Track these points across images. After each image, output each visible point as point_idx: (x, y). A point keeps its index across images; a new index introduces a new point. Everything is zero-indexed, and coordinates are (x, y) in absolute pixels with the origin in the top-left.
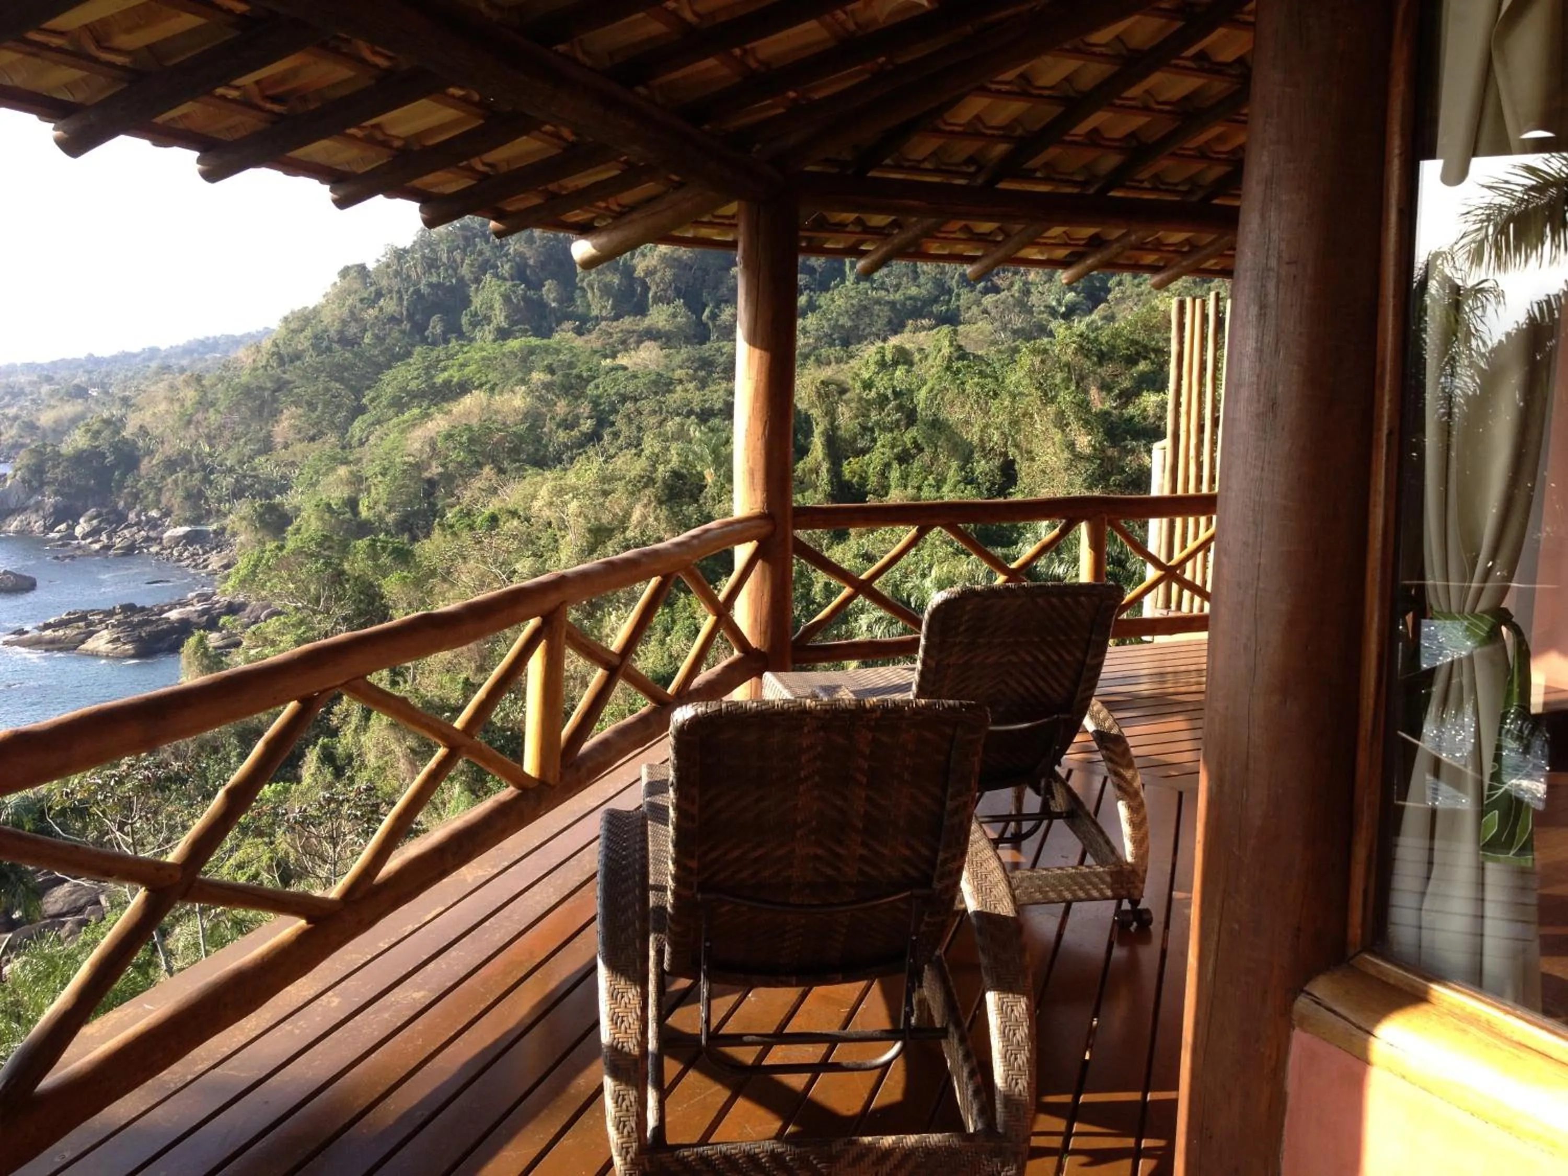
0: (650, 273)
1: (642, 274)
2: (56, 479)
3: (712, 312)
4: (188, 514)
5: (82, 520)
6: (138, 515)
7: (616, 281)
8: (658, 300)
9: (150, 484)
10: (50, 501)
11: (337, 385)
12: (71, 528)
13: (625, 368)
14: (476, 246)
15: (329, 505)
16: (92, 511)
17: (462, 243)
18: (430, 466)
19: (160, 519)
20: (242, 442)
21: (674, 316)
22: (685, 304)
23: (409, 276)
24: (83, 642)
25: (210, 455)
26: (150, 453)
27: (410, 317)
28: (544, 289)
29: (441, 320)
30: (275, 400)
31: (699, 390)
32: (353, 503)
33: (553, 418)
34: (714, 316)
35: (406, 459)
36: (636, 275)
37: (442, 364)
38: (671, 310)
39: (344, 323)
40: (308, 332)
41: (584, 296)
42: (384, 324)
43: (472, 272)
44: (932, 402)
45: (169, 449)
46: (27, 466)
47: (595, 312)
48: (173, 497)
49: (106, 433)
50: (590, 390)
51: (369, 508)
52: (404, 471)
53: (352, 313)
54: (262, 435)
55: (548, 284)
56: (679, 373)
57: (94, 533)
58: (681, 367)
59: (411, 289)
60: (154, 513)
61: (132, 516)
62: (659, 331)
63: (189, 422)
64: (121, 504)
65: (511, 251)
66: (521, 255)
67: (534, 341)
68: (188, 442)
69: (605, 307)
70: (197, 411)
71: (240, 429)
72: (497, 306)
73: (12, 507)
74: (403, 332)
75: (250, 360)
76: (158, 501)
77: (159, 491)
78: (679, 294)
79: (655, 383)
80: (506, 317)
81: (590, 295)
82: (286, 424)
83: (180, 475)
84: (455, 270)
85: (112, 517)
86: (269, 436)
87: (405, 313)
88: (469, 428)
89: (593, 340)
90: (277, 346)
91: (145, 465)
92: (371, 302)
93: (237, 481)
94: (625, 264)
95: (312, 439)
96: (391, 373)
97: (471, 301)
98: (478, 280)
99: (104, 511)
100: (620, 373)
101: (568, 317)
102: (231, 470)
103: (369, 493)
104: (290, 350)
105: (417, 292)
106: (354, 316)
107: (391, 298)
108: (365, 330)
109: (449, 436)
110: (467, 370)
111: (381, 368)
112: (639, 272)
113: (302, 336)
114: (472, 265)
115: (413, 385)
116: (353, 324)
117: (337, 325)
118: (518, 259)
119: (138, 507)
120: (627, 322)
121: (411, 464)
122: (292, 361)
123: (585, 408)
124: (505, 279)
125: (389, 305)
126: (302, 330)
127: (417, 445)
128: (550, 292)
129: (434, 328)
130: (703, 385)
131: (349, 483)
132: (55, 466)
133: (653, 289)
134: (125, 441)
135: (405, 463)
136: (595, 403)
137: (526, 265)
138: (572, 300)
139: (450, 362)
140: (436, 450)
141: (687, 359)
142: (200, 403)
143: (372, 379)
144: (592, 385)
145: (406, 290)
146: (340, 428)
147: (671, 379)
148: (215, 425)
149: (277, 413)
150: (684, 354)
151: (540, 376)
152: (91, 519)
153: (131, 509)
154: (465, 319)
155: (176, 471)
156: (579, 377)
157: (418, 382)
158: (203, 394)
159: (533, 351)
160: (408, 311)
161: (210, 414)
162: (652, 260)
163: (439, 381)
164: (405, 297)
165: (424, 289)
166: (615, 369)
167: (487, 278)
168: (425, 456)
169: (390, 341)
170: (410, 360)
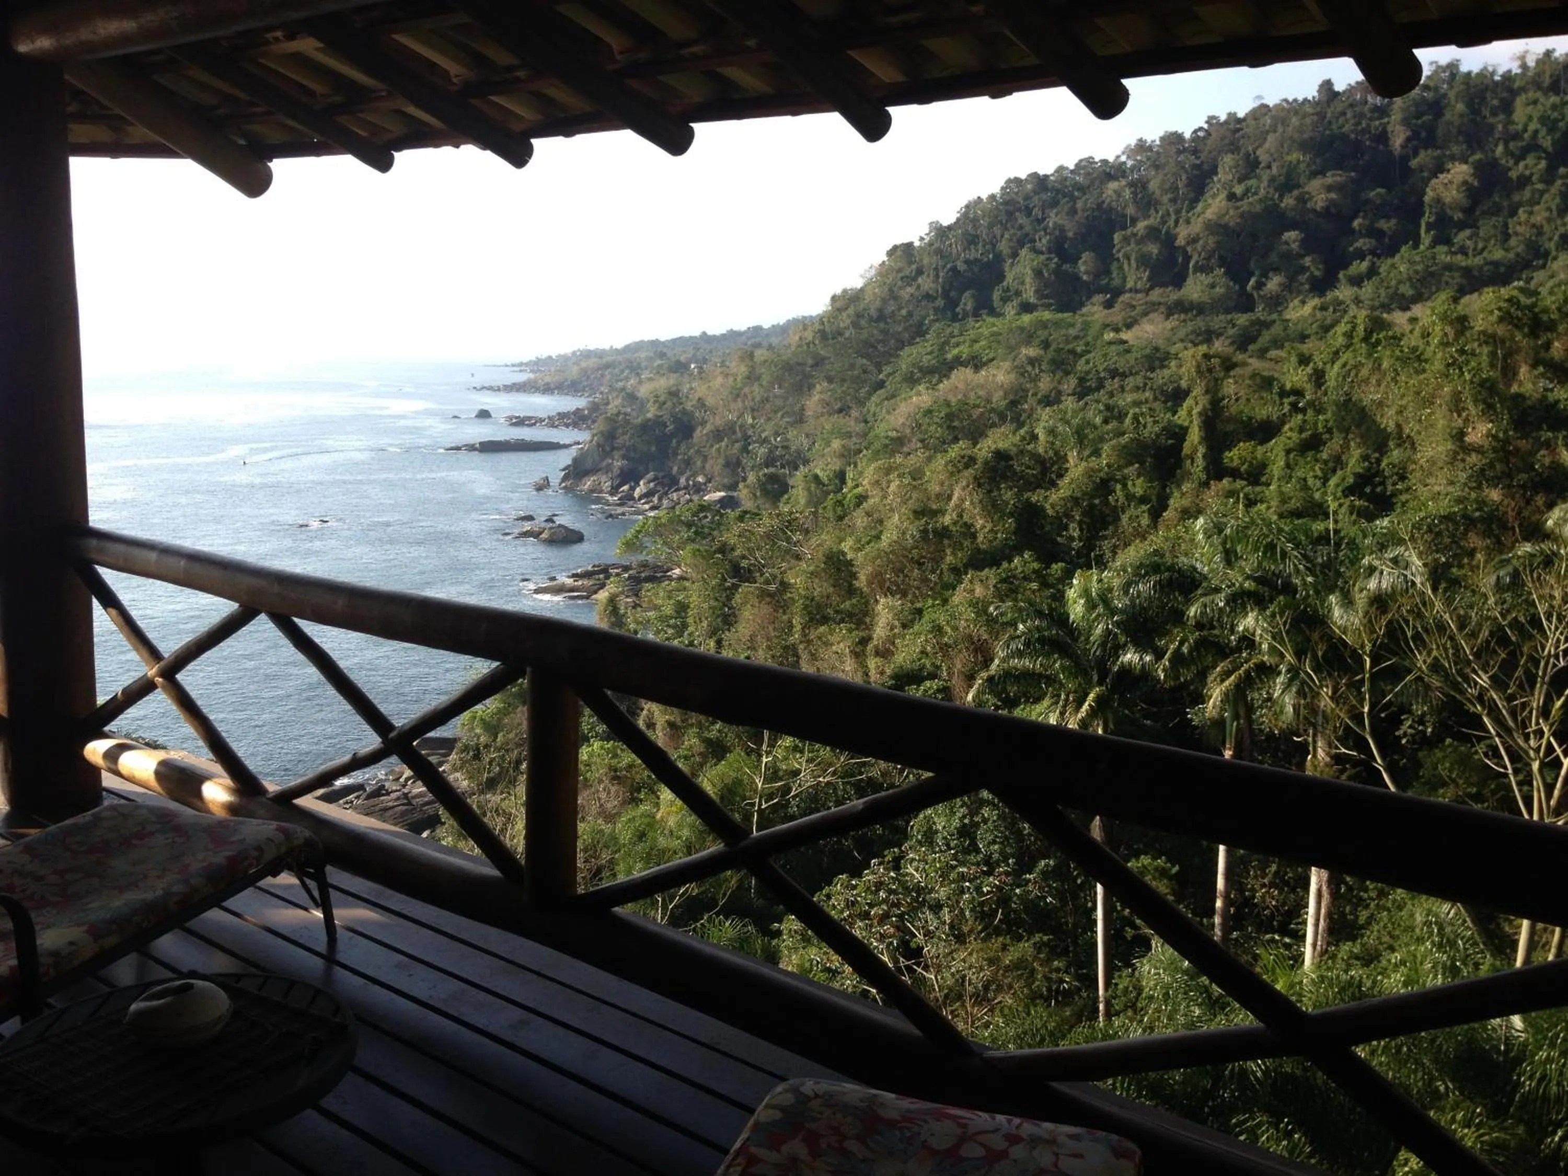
0: (1193, 240)
1: (1183, 243)
2: (624, 446)
3: (1257, 282)
4: (726, 480)
5: (641, 483)
6: (687, 480)
7: (1155, 251)
8: (1199, 269)
9: (698, 452)
10: (618, 464)
11: (865, 361)
12: (633, 489)
13: (1126, 342)
14: (1016, 219)
15: (816, 477)
16: (651, 475)
17: (1004, 218)
18: (910, 441)
19: (705, 484)
20: (779, 415)
21: (1213, 286)
22: (1226, 273)
23: (950, 254)
24: (595, 592)
25: (753, 426)
26: (704, 423)
27: (946, 294)
28: (1080, 262)
29: (973, 296)
30: (811, 376)
33: (1035, 394)
34: (1260, 285)
35: (890, 433)
36: (1177, 243)
37: (953, 341)
38: (1210, 279)
39: (884, 301)
40: (851, 311)
41: (1121, 268)
42: (919, 301)
43: (1011, 247)
44: (1344, 378)
45: (716, 421)
46: (602, 433)
47: (1130, 283)
48: (715, 466)
49: (669, 404)
50: (1081, 366)
53: (891, 290)
54: (797, 408)
55: (1086, 256)
57: (648, 495)
58: (1183, 341)
59: (949, 266)
60: (700, 479)
61: (683, 481)
62: (1191, 303)
63: (738, 396)
64: (675, 469)
65: (1051, 225)
66: (1062, 229)
67: (1047, 315)
68: (736, 414)
69: (1140, 278)
70: (745, 385)
71: (779, 402)
72: (1028, 280)
73: (588, 467)
74: (936, 310)
75: (797, 338)
76: (703, 468)
77: (705, 459)
78: (1222, 262)
79: (1149, 357)
80: (1036, 292)
81: (1126, 266)
82: (816, 398)
83: (723, 444)
84: (994, 246)
85: (666, 481)
86: (803, 409)
87: (940, 290)
88: (948, 404)
89: (1117, 315)
90: (823, 324)
91: (698, 433)
92: (910, 280)
93: (770, 451)
94: (1167, 232)
95: (840, 411)
96: (908, 350)
97: (1004, 277)
98: (1015, 255)
99: (661, 474)
100: (1113, 348)
101: (1102, 290)
102: (765, 441)
103: (855, 466)
104: (833, 327)
105: (954, 269)
106: (893, 295)
107: (928, 276)
108: (900, 309)
109: (929, 412)
110: (977, 346)
111: (901, 345)
112: (1180, 241)
113: (844, 314)
114: (1011, 240)
115: (926, 360)
116: (892, 302)
117: (878, 303)
118: (1057, 233)
119: (688, 473)
120: (1156, 295)
121: (892, 439)
122: (834, 338)
123: (1070, 384)
124: (1042, 253)
125: (926, 283)
126: (847, 309)
127: (901, 420)
128: (1085, 265)
129: (965, 304)
131: (842, 456)
132: (624, 433)
133: (1195, 258)
134: (684, 412)
135: (887, 437)
136: (1082, 380)
137: (1066, 238)
138: (1108, 272)
139: (961, 339)
140: (919, 426)
141: (1193, 332)
142: (749, 378)
143: (891, 355)
144: (1083, 360)
145: (944, 267)
146: (861, 403)
147: (1168, 353)
148: (758, 399)
149: (811, 387)
150: (1190, 326)
151: (1031, 351)
152: (649, 482)
153: (682, 473)
154: (996, 295)
155: (722, 440)
156: (1073, 352)
157: (929, 357)
158: (752, 369)
159: (1044, 325)
160: (943, 287)
161: (756, 388)
162: (1196, 227)
163: (949, 356)
164: (941, 274)
165: (961, 266)
166: (1110, 343)
167: (1023, 252)
168: (908, 431)
169: (916, 318)
170: (928, 336)
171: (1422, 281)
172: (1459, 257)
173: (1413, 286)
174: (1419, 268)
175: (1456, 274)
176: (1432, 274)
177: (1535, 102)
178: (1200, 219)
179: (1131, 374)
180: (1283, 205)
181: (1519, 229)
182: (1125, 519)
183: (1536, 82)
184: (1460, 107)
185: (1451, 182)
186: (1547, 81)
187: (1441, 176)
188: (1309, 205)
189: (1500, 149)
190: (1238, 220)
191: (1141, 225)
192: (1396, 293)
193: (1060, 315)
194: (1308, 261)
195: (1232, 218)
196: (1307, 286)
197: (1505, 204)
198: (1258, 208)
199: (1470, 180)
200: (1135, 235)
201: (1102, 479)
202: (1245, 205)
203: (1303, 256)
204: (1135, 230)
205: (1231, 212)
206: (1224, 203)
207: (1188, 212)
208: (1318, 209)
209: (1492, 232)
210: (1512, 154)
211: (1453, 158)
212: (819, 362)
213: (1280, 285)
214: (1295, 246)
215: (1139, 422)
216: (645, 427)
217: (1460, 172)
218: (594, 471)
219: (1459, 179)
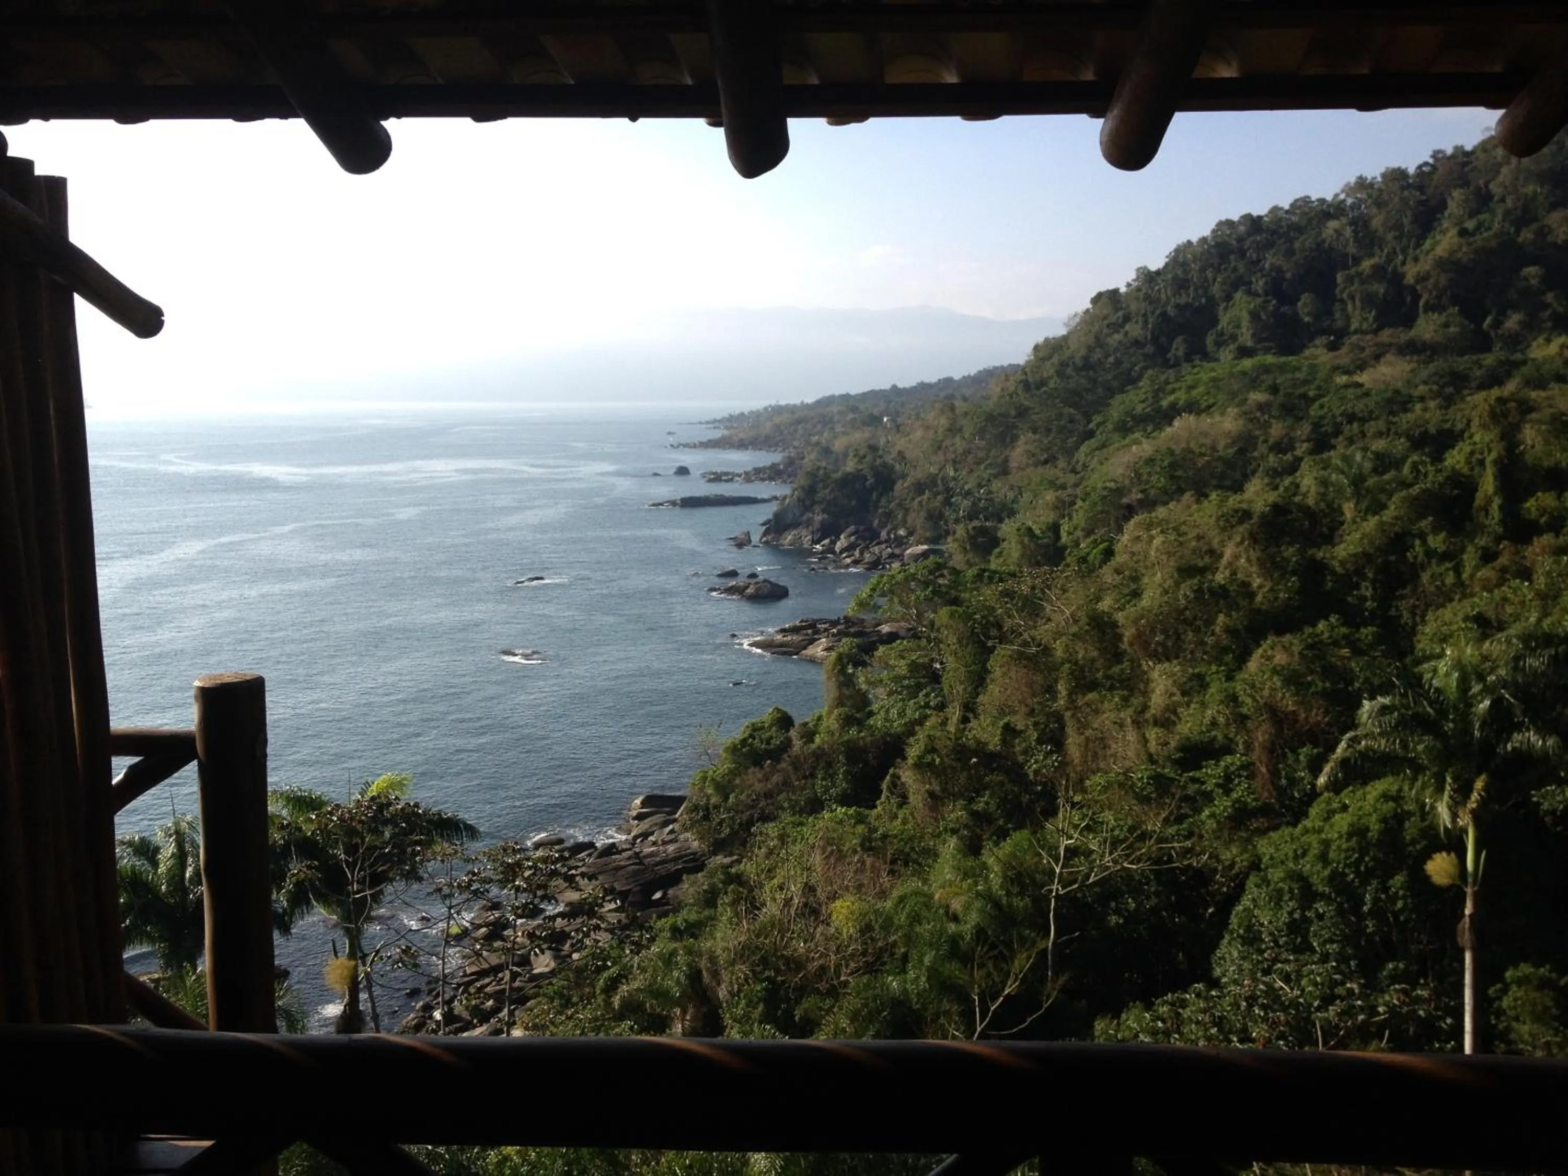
0: (1422, 278)
1: (1412, 281)
2: (825, 500)
3: (1494, 320)
4: (928, 534)
5: (842, 537)
6: (888, 533)
7: (1382, 291)
8: (1430, 308)
9: (900, 505)
10: (818, 518)
11: (1072, 410)
12: (833, 543)
13: (1360, 385)
14: (1229, 262)
15: (1030, 530)
16: (852, 528)
17: (1216, 261)
18: (1130, 491)
19: (906, 537)
20: (982, 467)
21: (1446, 325)
22: (1460, 312)
23: (1159, 299)
24: (805, 648)
25: (954, 479)
26: (904, 476)
27: (1155, 340)
28: (1300, 304)
29: (1185, 341)
30: (1015, 427)
31: (1440, 408)
32: (1055, 528)
33: (1266, 441)
34: (1497, 324)
35: (1108, 484)
36: (1405, 282)
37: (1170, 387)
38: (1443, 318)
39: (1090, 349)
40: (1055, 360)
41: (1344, 310)
42: (1128, 348)
43: (1224, 291)
45: (917, 474)
46: (803, 488)
47: (1354, 326)
48: (917, 519)
49: (869, 458)
50: (1314, 411)
51: (1069, 533)
52: (1105, 497)
53: (1097, 338)
54: (999, 461)
55: (1306, 298)
56: (1422, 389)
57: (850, 548)
58: (1425, 383)
59: (1158, 312)
60: (902, 532)
61: (884, 535)
62: (1424, 344)
63: (939, 448)
64: (876, 522)
65: (1267, 266)
66: (1279, 270)
67: (1270, 359)
68: (937, 467)
69: (1366, 319)
70: (946, 438)
71: (981, 454)
73: (789, 521)
74: (1146, 356)
75: (999, 389)
76: (905, 521)
77: (907, 511)
78: (1454, 301)
79: (1390, 401)
80: (1253, 335)
81: (1350, 307)
82: (1021, 449)
83: (925, 497)
84: (1206, 289)
85: (867, 534)
86: (1006, 461)
87: (1149, 337)
88: (1171, 452)
89: (1344, 356)
90: (1026, 374)
91: (899, 486)
92: (1116, 327)
93: (974, 504)
94: (1395, 270)
95: (1046, 462)
96: (1119, 398)
97: (1218, 321)
98: (1229, 298)
99: (862, 528)
100: (1351, 390)
101: (1324, 332)
102: (969, 493)
103: (1070, 519)
104: (1038, 377)
105: (1164, 314)
106: (1099, 342)
107: (1137, 322)
108: (1107, 356)
109: (1150, 461)
110: (1194, 393)
111: (1112, 392)
112: (1409, 279)
113: (1048, 364)
114: (1223, 283)
115: (1139, 408)
116: (1098, 350)
117: (1083, 352)
118: (1274, 274)
119: (889, 527)
120: (1386, 335)
121: (1111, 490)
122: (1038, 388)
123: (1304, 430)
124: (1258, 295)
125: (1134, 330)
126: (1050, 358)
127: (1120, 471)
128: (1305, 305)
129: (1177, 349)
130: (1448, 402)
131: (1055, 508)
132: (825, 488)
133: (1425, 297)
134: (884, 465)
135: (1105, 488)
136: (1316, 426)
137: (1283, 280)
138: (1330, 313)
139: (1177, 385)
140: (1138, 475)
141: (1435, 374)
142: (950, 430)
143: (1102, 404)
144: (1317, 404)
145: (1153, 313)
146: (1069, 453)
147: (1410, 396)
148: (960, 451)
149: (1015, 438)
150: (1432, 367)
151: (1257, 396)
152: (850, 536)
153: (883, 527)
154: (1210, 340)
155: (923, 493)
156: (1304, 396)
157: (1144, 405)
158: (954, 421)
159: (1266, 369)
160: (1152, 334)
161: (958, 440)
162: (1425, 265)
163: (1165, 403)
164: (1151, 320)
165: (1171, 311)
166: (1346, 386)
167: (1238, 295)
168: (1127, 482)
169: (1126, 365)
170: (1141, 384)
178: (1430, 256)
179: (1371, 419)
180: (1520, 240)
182: (1425, 577)
188: (1550, 239)
190: (1472, 256)
191: (1366, 265)
193: (1283, 359)
194: (1550, 297)
195: (1465, 254)
196: (1549, 324)
198: (1493, 243)
200: (1360, 274)
201: (1396, 533)
202: (1479, 240)
203: (1544, 293)
204: (1360, 269)
205: (1465, 249)
206: (1456, 240)
207: (1415, 249)
208: (1559, 242)
212: (1022, 412)
213: (1520, 323)
214: (1533, 282)
215: (1418, 471)
216: (847, 481)
218: (795, 525)
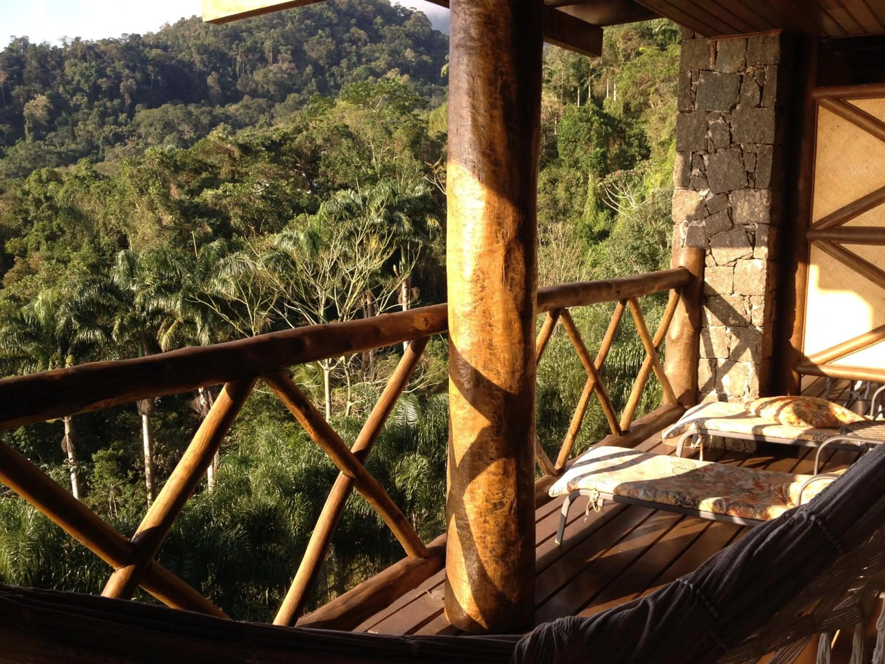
171: (34, 159)
172: (52, 147)
173: (30, 162)
174: (32, 152)
175: (54, 156)
176: (40, 156)
177: (76, 65)
181: (80, 133)
183: (73, 54)
184: (34, 63)
185: (37, 105)
186: (79, 54)
187: (31, 102)
189: (61, 89)
192: (20, 167)
197: (70, 119)
199: (48, 105)
209: (66, 134)
210: (68, 92)
211: (36, 92)
217: (41, 100)
219: (43, 103)
